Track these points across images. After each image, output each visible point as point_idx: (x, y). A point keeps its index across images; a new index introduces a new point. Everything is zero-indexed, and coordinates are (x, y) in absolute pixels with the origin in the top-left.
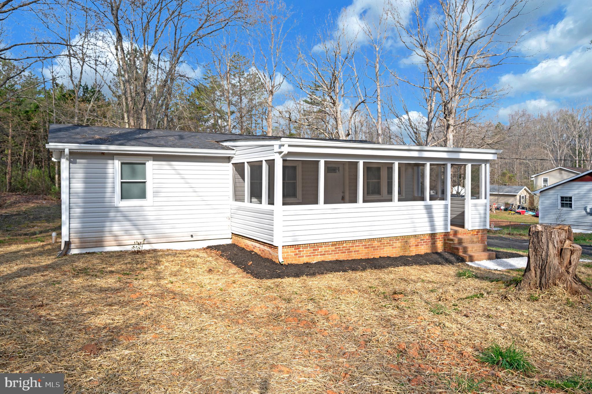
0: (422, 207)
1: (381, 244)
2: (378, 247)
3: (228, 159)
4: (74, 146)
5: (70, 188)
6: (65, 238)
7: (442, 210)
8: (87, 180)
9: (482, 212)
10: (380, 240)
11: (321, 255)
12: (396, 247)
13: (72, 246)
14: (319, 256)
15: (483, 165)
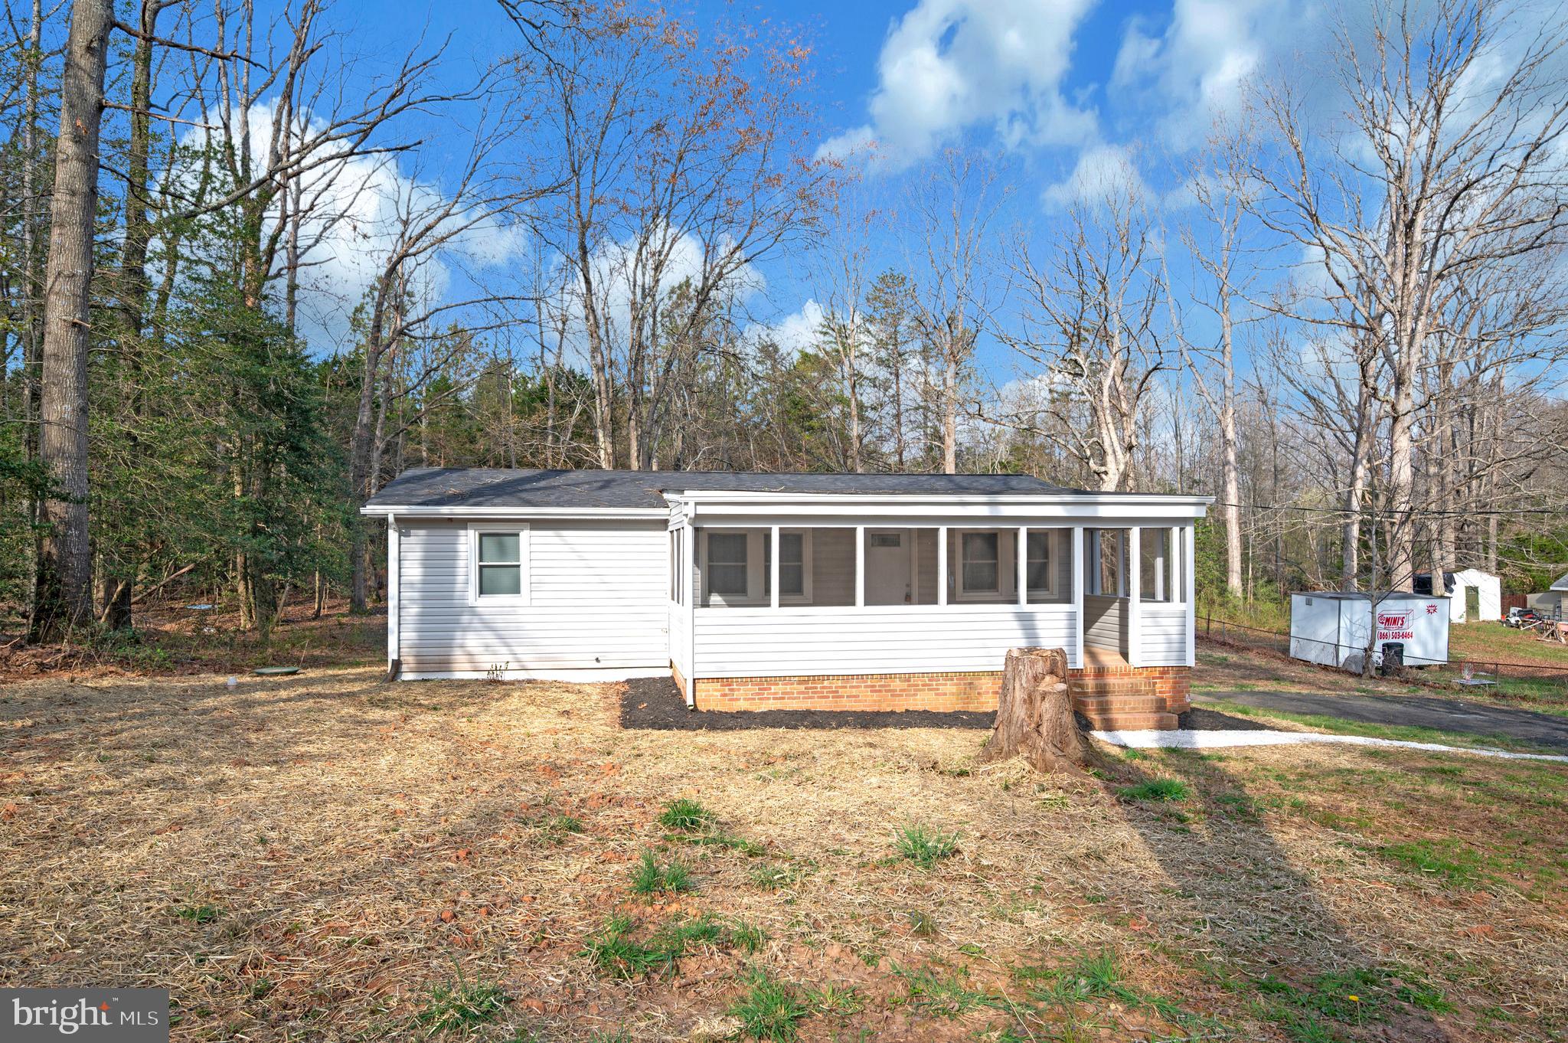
0: (1010, 617)
1: (909, 686)
2: (901, 690)
3: (663, 524)
4: (402, 509)
5: (400, 576)
6: (393, 655)
7: (1064, 624)
8: (427, 562)
9: (1174, 630)
10: (907, 677)
11: (774, 699)
12: (945, 694)
13: (404, 668)
14: (771, 701)
15: (1176, 530)
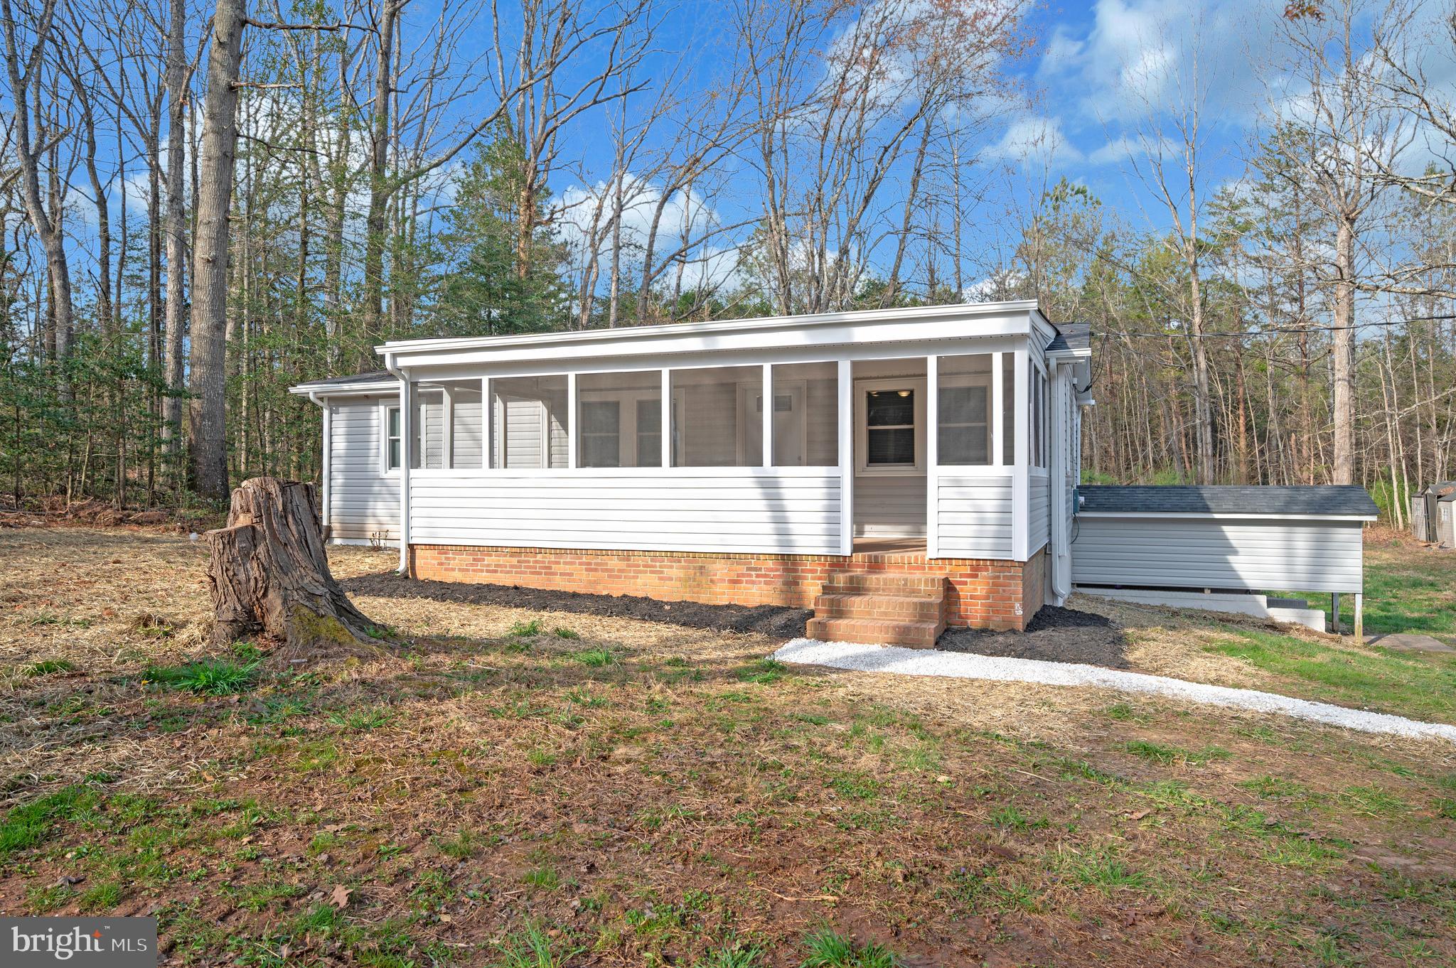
0: (750, 483)
1: (628, 566)
2: (620, 571)
7: (821, 493)
8: (350, 437)
9: (993, 506)
10: (627, 554)
11: (488, 571)
12: (671, 579)
15: (998, 356)
